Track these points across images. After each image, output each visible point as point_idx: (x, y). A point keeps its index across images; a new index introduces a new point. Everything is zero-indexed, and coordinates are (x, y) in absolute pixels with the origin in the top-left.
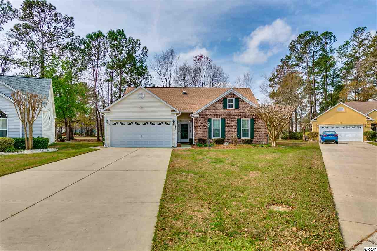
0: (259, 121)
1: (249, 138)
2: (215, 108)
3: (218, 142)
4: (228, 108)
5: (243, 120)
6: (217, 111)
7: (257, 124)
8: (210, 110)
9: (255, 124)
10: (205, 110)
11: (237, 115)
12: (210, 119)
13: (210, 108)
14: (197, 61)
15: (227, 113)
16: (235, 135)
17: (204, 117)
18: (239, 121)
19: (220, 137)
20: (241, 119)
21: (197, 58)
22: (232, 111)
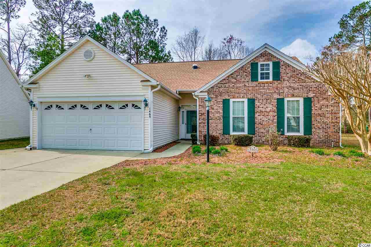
0: (322, 103)
1: (301, 133)
2: (235, 81)
3: (239, 142)
4: (260, 80)
5: (290, 101)
6: (238, 85)
7: (316, 108)
8: (227, 85)
9: (313, 108)
10: (219, 85)
11: (277, 91)
12: (226, 99)
13: (227, 81)
14: (226, 44)
15: (258, 88)
16: (273, 128)
17: (217, 97)
18: (280, 102)
19: (246, 133)
20: (285, 99)
21: (227, 40)
22: (266, 85)
